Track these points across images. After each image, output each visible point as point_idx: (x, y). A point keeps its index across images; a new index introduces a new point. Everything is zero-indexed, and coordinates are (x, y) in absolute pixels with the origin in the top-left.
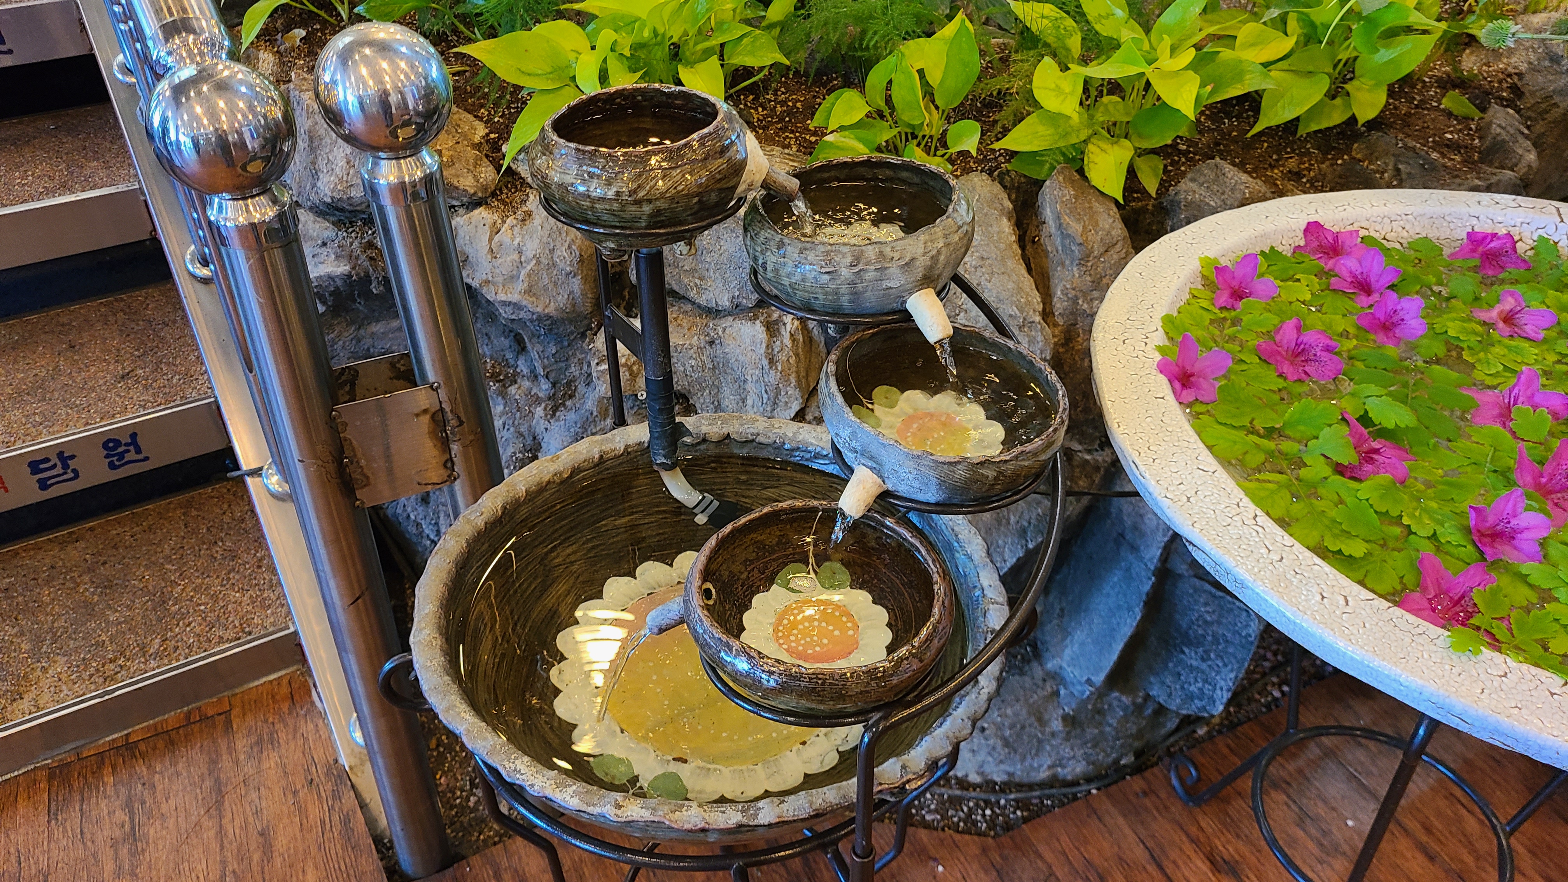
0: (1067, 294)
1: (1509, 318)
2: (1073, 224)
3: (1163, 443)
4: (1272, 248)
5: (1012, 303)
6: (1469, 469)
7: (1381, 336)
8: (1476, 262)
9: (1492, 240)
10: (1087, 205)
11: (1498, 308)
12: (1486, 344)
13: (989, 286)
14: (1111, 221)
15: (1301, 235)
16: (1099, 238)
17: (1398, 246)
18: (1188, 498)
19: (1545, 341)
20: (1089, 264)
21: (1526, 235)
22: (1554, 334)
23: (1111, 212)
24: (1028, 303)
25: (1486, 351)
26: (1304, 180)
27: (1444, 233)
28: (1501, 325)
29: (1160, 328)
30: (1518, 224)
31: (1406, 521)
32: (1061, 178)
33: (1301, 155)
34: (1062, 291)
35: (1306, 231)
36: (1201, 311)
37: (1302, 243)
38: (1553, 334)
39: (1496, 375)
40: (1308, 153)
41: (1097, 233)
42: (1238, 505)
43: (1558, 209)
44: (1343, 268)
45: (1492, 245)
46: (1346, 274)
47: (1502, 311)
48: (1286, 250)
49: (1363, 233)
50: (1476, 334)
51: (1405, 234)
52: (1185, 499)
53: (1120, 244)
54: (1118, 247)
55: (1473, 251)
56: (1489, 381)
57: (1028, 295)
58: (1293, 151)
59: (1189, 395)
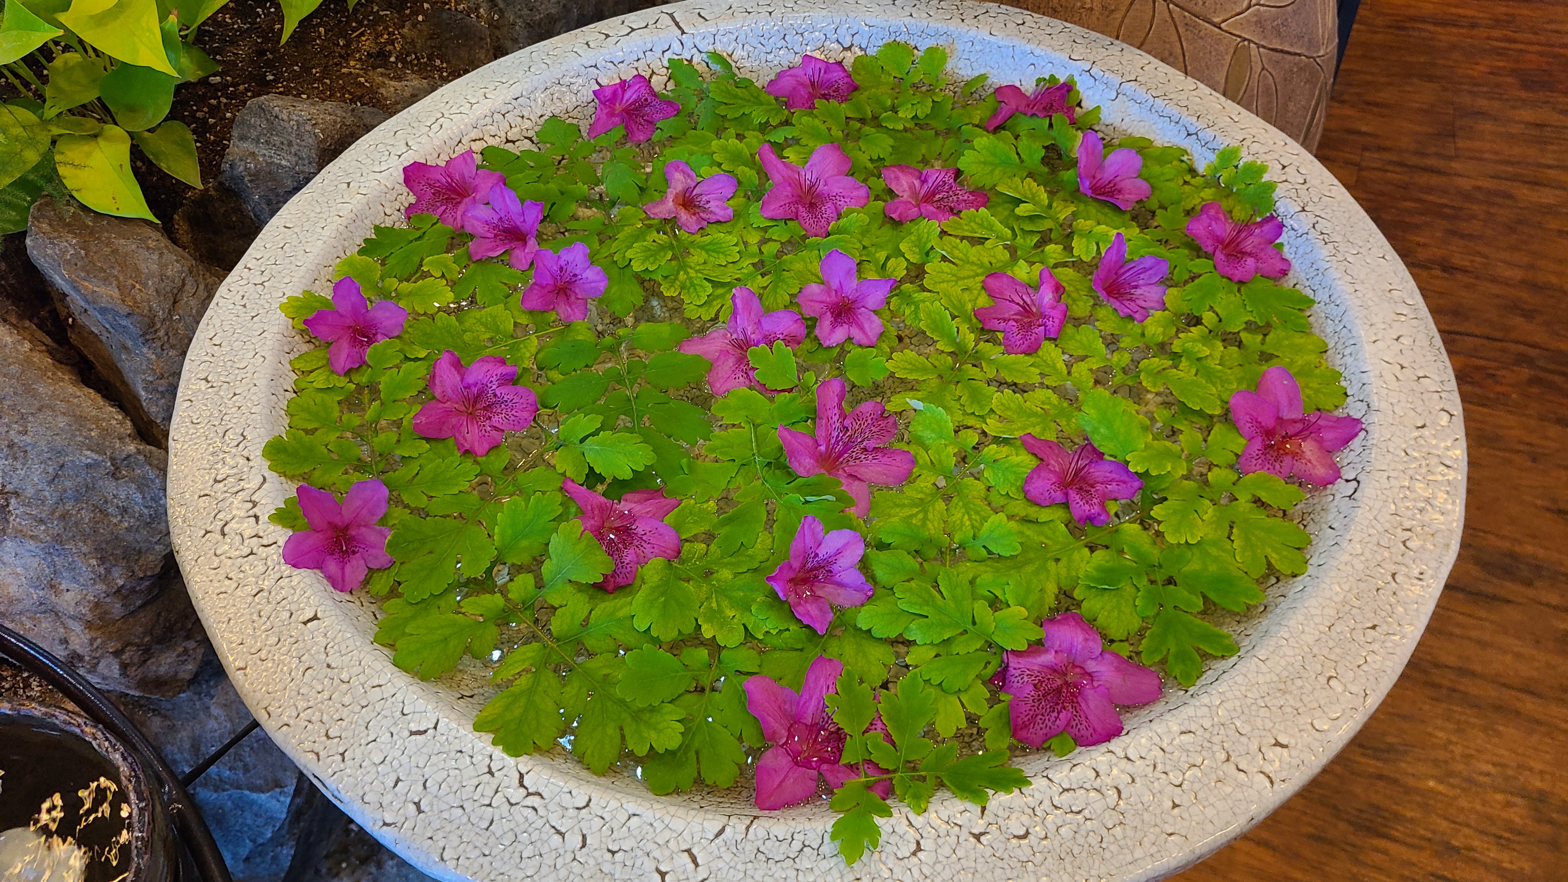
0: (155, 390)
1: (688, 201)
2: (101, 290)
3: (345, 713)
4: (377, 229)
5: (81, 446)
6: (740, 480)
7: (563, 309)
8: (619, 132)
9: (624, 91)
10: (107, 250)
11: (671, 194)
12: (680, 254)
13: (28, 439)
14: (155, 257)
15: (405, 190)
16: (151, 291)
17: (526, 145)
18: (417, 804)
19: (737, 215)
20: (162, 333)
21: (656, 65)
22: (742, 200)
23: (151, 244)
24: (105, 433)
25: (683, 267)
26: (393, 59)
27: (570, 101)
28: (684, 215)
29: (268, 474)
30: (641, 55)
31: (707, 632)
32: (45, 226)
33: (373, 25)
34: (145, 389)
35: (407, 181)
36: (319, 397)
37: (412, 199)
38: (740, 200)
39: (711, 299)
40: (379, 20)
41: (145, 285)
42: (491, 772)
43: (671, 15)
44: (476, 223)
45: (627, 96)
46: (481, 229)
47: (677, 196)
48: (396, 220)
49: (478, 147)
50: (662, 248)
51: (527, 124)
52: (412, 808)
53: (190, 281)
54: (190, 288)
55: (611, 114)
56: (707, 314)
57: (97, 420)
58: (360, 24)
59: (356, 569)
